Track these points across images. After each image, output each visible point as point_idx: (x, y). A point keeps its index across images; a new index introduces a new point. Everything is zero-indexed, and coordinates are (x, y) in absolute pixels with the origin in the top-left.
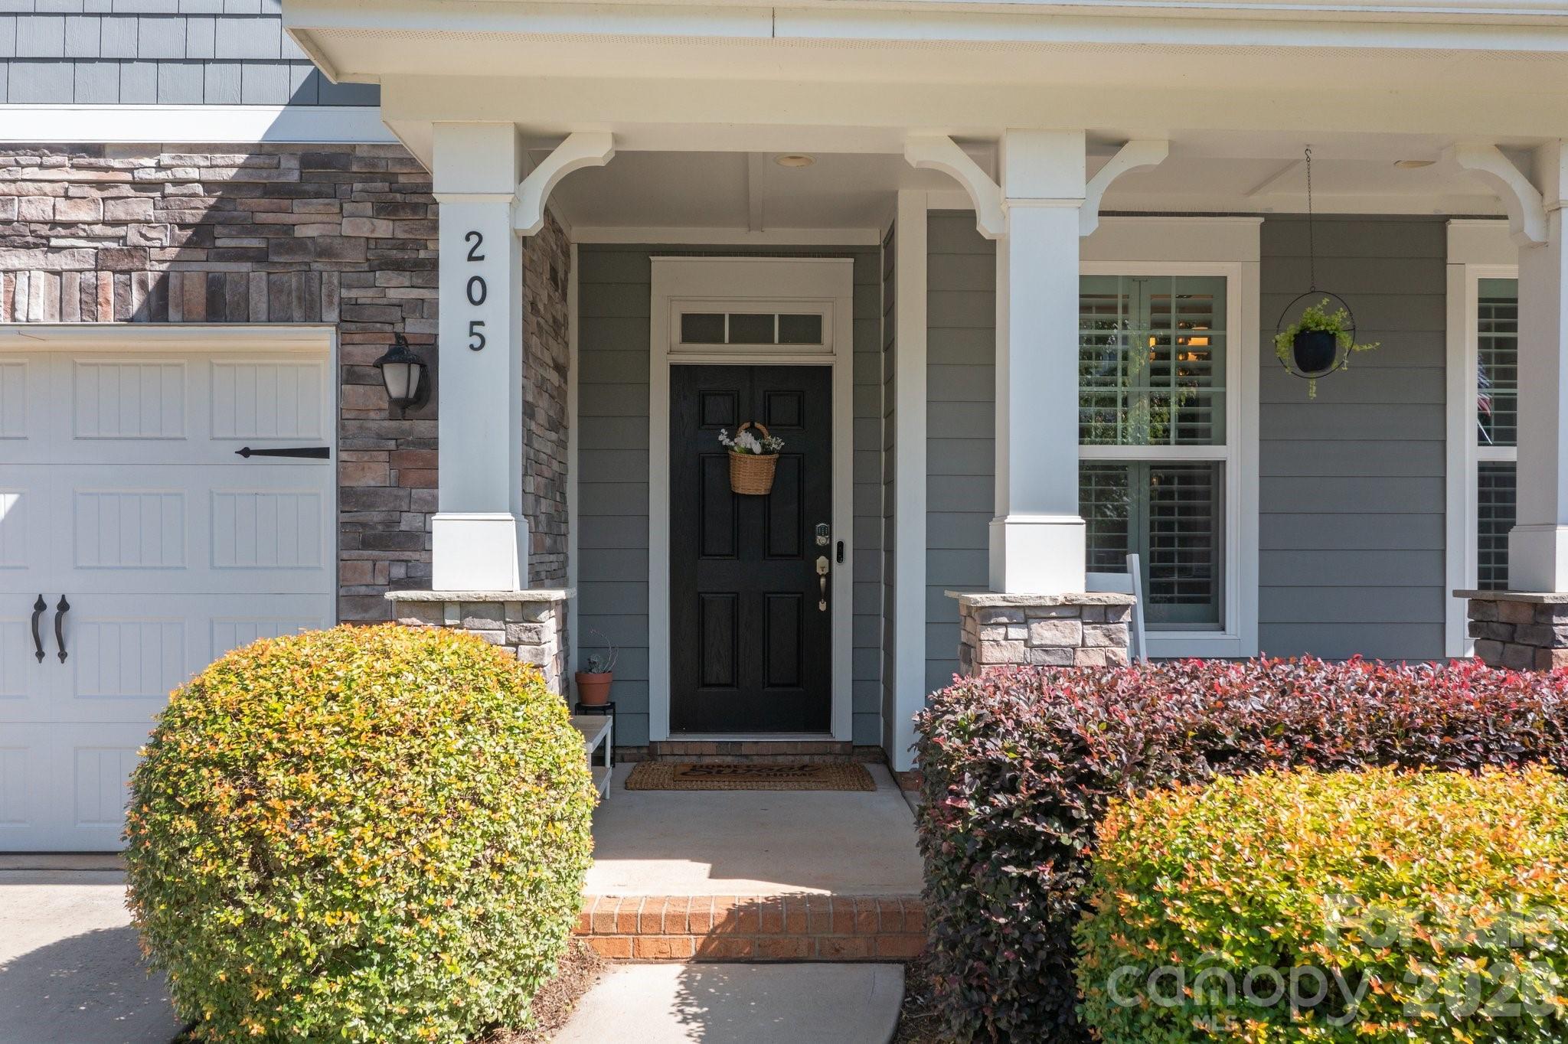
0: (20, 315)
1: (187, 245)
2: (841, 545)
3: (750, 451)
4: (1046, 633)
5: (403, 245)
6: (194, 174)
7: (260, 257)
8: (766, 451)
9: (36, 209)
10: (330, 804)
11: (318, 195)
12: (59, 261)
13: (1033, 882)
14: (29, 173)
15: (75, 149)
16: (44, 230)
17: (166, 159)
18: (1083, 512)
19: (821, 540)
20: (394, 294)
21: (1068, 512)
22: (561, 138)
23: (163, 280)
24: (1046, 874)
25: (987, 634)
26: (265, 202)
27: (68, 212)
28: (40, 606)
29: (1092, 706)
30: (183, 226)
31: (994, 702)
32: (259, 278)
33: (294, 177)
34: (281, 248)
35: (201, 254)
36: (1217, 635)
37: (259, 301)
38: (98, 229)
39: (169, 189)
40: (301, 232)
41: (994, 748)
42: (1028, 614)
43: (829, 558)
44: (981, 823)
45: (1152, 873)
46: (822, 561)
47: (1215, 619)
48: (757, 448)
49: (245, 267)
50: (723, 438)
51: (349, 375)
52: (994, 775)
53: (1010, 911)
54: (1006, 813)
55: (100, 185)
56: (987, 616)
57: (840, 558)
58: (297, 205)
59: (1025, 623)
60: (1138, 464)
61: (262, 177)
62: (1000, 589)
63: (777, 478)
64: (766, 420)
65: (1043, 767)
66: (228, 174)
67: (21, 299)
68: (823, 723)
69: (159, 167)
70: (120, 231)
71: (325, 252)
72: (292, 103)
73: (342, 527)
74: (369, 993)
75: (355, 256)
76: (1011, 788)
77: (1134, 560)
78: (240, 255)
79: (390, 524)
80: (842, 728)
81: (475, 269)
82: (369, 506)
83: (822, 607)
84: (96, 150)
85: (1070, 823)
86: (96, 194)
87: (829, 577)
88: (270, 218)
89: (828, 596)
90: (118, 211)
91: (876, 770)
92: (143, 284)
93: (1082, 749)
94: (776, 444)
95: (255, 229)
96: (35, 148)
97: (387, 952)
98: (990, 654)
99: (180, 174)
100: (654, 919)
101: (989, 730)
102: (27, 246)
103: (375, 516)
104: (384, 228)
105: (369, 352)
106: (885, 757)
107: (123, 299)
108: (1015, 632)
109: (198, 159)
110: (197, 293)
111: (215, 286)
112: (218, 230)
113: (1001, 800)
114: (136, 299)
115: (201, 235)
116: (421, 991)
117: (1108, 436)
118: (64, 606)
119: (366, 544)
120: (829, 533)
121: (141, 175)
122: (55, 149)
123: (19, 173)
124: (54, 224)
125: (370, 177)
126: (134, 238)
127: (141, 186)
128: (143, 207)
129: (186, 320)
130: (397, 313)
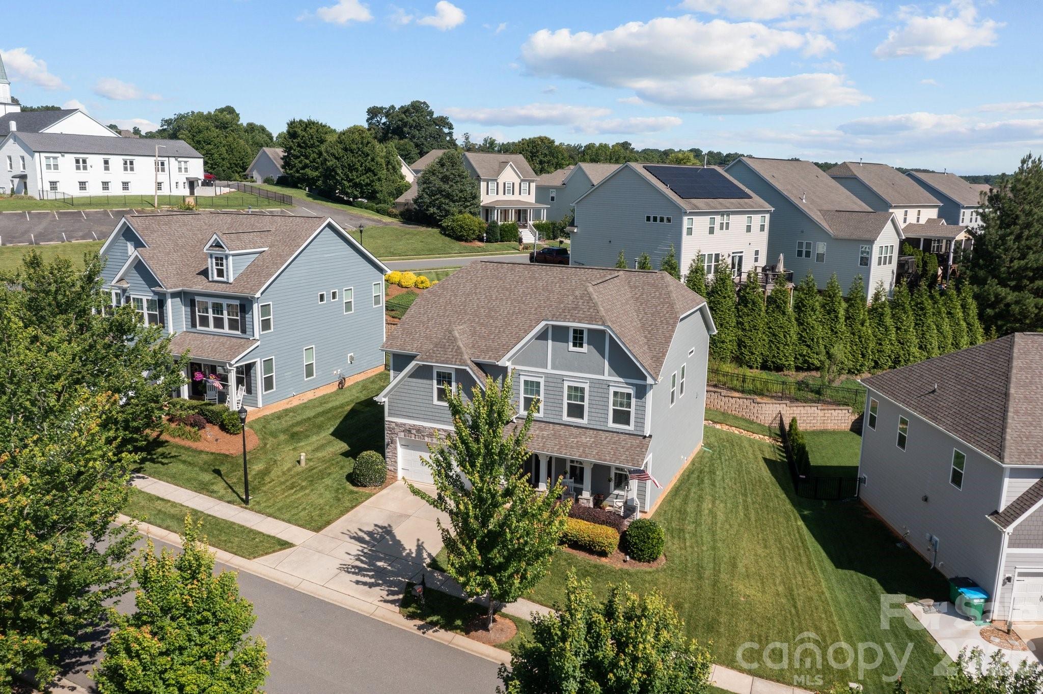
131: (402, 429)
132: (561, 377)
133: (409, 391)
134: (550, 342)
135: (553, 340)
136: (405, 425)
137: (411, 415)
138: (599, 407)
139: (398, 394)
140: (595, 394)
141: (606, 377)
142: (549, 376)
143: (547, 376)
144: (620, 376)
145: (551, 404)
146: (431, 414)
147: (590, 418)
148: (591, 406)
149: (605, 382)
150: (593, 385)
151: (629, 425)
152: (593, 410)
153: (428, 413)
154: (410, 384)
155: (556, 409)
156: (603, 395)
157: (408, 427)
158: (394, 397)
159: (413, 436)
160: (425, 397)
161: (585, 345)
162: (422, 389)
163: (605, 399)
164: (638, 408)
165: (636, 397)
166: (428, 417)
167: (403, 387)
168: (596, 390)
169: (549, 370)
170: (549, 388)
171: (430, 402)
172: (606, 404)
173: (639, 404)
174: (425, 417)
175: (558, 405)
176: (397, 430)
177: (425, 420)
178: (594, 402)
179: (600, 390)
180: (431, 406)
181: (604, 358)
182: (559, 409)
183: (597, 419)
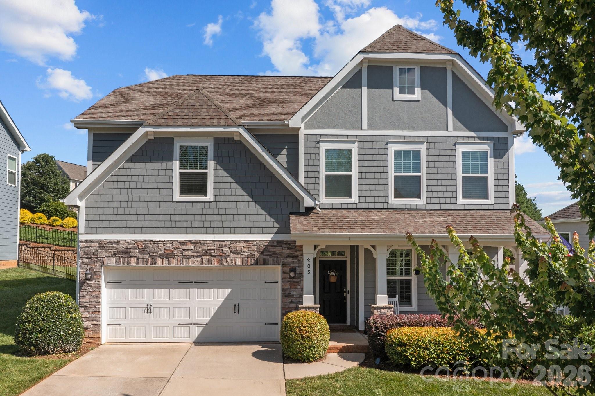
0: (237, 264)
1: (261, 254)
2: (348, 291)
3: (333, 275)
4: (382, 310)
5: (291, 254)
6: (262, 244)
7: (271, 256)
8: (336, 275)
9: (239, 249)
10: (309, 331)
11: (279, 247)
12: (242, 256)
13: (381, 339)
14: (238, 244)
15: (244, 241)
16: (240, 252)
17: (258, 242)
18: (387, 294)
19: (345, 290)
20: (290, 261)
21: (385, 294)
22: (319, 245)
23: (257, 259)
24: (382, 338)
25: (375, 311)
26: (272, 248)
27: (244, 249)
28: (235, 305)
29: (387, 321)
30: (260, 251)
31: (376, 320)
32: (271, 259)
33: (276, 244)
34: (274, 254)
35: (262, 255)
36: (411, 307)
37: (271, 262)
38: (248, 252)
39: (258, 246)
40: (276, 252)
41: (376, 325)
42: (380, 308)
43: (346, 293)
44: (375, 333)
45: (391, 336)
46: (345, 294)
47: (410, 304)
48: (334, 275)
49: (269, 257)
50: (328, 273)
51: (283, 272)
52: (376, 328)
53: (378, 342)
54: (378, 332)
55: (248, 245)
56: (375, 308)
57: (348, 293)
58: (276, 248)
59: (380, 309)
60: (398, 280)
61: (271, 244)
62: (376, 304)
63: (337, 279)
64: (335, 269)
65: (382, 327)
66: (267, 244)
67: (237, 262)
68: (345, 321)
69: (257, 243)
70: (251, 252)
71: (280, 255)
72: (275, 233)
73: (282, 294)
74: (312, 351)
75: (285, 255)
76: (378, 329)
77: (397, 296)
78: (268, 255)
79: (289, 294)
80: (349, 322)
81: (309, 263)
82: (286, 291)
83: (345, 301)
84: (248, 241)
85: (384, 333)
86: (248, 247)
87: (346, 296)
88: (272, 250)
89: (346, 299)
90: (251, 249)
91: (355, 330)
92: (254, 259)
93: (386, 325)
94: (337, 273)
95: (270, 251)
96: (239, 240)
97: (314, 347)
98: (375, 313)
99: (260, 244)
100: (333, 347)
101: (376, 323)
102: (238, 254)
103: (287, 293)
104: (288, 251)
105: (287, 269)
106: (357, 327)
107: (251, 262)
108: (378, 310)
109: (262, 242)
110: (262, 260)
111: (264, 260)
112: (265, 252)
113: (377, 330)
114: (253, 262)
115: (263, 252)
116: (317, 351)
117: (393, 275)
118: (238, 305)
119: (286, 297)
120: (346, 288)
121: (254, 244)
122: (242, 240)
123: (237, 244)
124: (242, 251)
125: (286, 244)
126: (253, 253)
127: (254, 246)
128: (254, 248)
129: (260, 265)
130: (290, 263)
131: (111, 251)
132: (383, 139)
133: (127, 185)
134: (365, 89)
135: (369, 87)
136: (117, 242)
137: (130, 224)
138: (442, 177)
139: (107, 191)
140: (436, 159)
141: (451, 132)
142: (365, 139)
143: (362, 139)
144: (470, 129)
145: (369, 181)
146: (167, 218)
147: (431, 194)
148: (431, 177)
149: (449, 140)
150: (432, 146)
151: (487, 198)
152: (434, 183)
153: (164, 218)
154: (128, 172)
155: (378, 187)
156: (447, 159)
157: (122, 246)
158: (98, 198)
159: (134, 260)
160: (157, 192)
161: (418, 90)
162: (152, 179)
163: (451, 165)
164: (498, 171)
165: (495, 157)
166: (162, 224)
167: (115, 178)
168: (436, 152)
169: (366, 131)
170: (367, 158)
171: (166, 198)
172: (452, 171)
173: (500, 165)
174: (157, 224)
175: (381, 181)
176: (102, 254)
177: (155, 229)
178: (434, 171)
179: (442, 152)
180: (169, 205)
181: (446, 106)
182: (382, 188)
183: (440, 195)
